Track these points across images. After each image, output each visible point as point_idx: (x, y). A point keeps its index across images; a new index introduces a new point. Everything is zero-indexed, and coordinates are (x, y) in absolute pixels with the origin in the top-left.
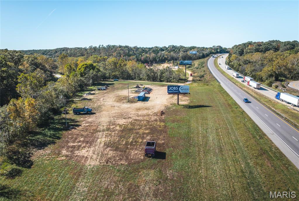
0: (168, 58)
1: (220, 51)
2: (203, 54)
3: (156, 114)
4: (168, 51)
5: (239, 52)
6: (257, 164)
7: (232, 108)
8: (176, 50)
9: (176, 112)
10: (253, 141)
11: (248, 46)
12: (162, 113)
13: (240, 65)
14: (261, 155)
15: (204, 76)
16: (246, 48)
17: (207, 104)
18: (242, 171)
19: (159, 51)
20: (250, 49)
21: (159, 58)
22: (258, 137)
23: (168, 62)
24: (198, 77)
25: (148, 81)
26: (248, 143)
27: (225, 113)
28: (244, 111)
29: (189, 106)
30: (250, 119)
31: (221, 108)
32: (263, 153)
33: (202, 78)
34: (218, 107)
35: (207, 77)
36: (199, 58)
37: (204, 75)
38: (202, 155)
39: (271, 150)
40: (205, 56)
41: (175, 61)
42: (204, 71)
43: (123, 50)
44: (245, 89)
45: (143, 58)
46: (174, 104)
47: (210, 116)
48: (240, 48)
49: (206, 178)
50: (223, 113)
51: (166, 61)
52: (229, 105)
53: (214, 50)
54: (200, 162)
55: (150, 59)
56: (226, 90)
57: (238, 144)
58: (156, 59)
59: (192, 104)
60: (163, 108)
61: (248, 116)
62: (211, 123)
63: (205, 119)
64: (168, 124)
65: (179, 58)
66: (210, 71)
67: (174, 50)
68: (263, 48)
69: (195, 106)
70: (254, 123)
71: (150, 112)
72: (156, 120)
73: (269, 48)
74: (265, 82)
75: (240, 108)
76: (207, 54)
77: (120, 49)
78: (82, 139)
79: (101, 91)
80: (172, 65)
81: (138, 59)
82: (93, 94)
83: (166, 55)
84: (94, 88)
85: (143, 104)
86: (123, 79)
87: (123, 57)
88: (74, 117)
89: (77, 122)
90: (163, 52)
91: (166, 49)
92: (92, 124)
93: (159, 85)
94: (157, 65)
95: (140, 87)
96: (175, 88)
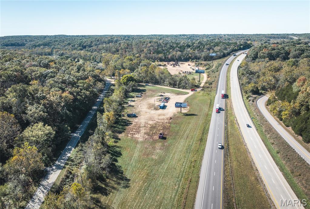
0: (192, 56)
2: (224, 53)
3: (167, 119)
4: (193, 47)
5: (254, 54)
6: (196, 143)
10: (201, 135)
12: (171, 118)
16: (261, 52)
17: (196, 113)
18: (189, 145)
19: (185, 47)
20: (263, 53)
21: (184, 56)
23: (192, 60)
24: (209, 83)
25: (170, 87)
26: (198, 136)
27: (201, 120)
32: (201, 139)
33: (211, 85)
34: (201, 116)
37: (213, 82)
40: (226, 55)
41: (197, 60)
42: (216, 77)
43: (153, 46)
45: (170, 57)
46: (179, 113)
49: (177, 146)
51: (190, 60)
52: (207, 115)
53: (237, 47)
55: (176, 57)
57: (195, 136)
58: (181, 57)
60: (172, 115)
63: (189, 123)
64: (172, 125)
65: (201, 57)
66: (219, 78)
67: (199, 47)
68: (274, 53)
69: (189, 114)
71: (165, 117)
72: (167, 123)
73: (280, 52)
76: (228, 53)
77: (150, 45)
78: (135, 130)
79: (138, 98)
80: (194, 64)
81: (165, 58)
82: (134, 101)
83: (191, 54)
84: (133, 95)
85: (162, 111)
86: (152, 83)
87: (153, 54)
88: (128, 119)
89: (130, 121)
90: (189, 49)
91: (192, 45)
92: (137, 123)
93: (176, 94)
94: (182, 64)
95: (162, 96)
96: (179, 104)
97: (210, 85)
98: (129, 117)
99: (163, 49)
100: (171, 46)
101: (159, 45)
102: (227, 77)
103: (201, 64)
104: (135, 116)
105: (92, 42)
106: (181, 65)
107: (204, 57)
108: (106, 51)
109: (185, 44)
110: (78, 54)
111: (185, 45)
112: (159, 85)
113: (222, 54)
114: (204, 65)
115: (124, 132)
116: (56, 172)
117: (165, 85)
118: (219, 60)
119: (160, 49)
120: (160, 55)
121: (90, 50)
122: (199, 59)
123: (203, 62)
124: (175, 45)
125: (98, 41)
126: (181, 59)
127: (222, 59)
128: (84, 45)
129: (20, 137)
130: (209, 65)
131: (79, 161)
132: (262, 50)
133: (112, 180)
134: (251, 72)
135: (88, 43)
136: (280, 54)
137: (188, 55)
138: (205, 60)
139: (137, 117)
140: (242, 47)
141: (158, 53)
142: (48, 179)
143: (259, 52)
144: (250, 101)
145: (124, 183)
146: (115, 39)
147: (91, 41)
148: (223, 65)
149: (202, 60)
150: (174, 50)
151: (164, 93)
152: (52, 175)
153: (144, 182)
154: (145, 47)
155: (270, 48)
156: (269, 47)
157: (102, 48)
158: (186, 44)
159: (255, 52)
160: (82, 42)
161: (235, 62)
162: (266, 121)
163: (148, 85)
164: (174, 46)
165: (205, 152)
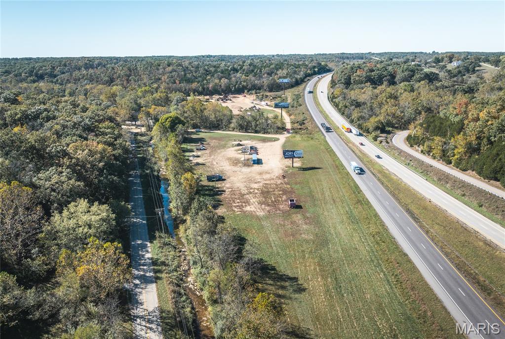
0: (247, 85)
1: (319, 70)
2: (296, 79)
3: (278, 178)
4: (244, 71)
5: (345, 79)
6: (354, 207)
7: (339, 169)
8: (256, 70)
9: (293, 174)
10: (353, 195)
11: (357, 70)
12: (284, 177)
13: (346, 107)
14: (357, 203)
15: (304, 122)
16: (354, 74)
17: (317, 166)
18: (347, 212)
19: (230, 71)
20: (359, 76)
21: (235, 86)
22: (357, 193)
23: (248, 91)
24: (298, 122)
25: (240, 132)
26: (350, 197)
27: (334, 175)
28: (349, 173)
29: (303, 168)
30: (353, 180)
31: (330, 170)
32: (359, 202)
33: (303, 125)
34: (328, 169)
35: (308, 125)
36: (291, 86)
37: (304, 120)
38: (323, 205)
39: (363, 200)
40: (299, 82)
41: (258, 91)
42: (303, 113)
43: (175, 71)
44: (351, 145)
45: (212, 87)
46: (289, 167)
47: (322, 178)
48: (346, 74)
49: (328, 216)
50: (332, 175)
51: (246, 91)
52: (337, 167)
53: (311, 71)
54: (323, 209)
55: (222, 87)
56: (333, 148)
57: (344, 198)
58: (230, 87)
59: (304, 166)
60: (281, 172)
61: (352, 177)
62: (325, 184)
63: (319, 180)
64: (293, 186)
65: (263, 86)
66: (310, 114)
67: (253, 71)
68: (375, 75)
69: (308, 168)
70: (355, 182)
71: (272, 176)
72: (282, 183)
73: (383, 75)
74: (371, 135)
75: (346, 169)
76: (301, 78)
77: (170, 68)
78: (238, 201)
79: (202, 151)
80: (255, 98)
81: (204, 89)
82: (198, 156)
83: (244, 82)
84: (189, 147)
85: (260, 168)
86: (206, 128)
87: (180, 83)
88: (211, 184)
89: (218, 188)
90: (238, 75)
91: (241, 68)
92: (233, 189)
93: (259, 140)
94: (234, 97)
95: (241, 145)
96: (290, 153)
97: (301, 125)
98: (210, 181)
99: (194, 76)
100: (207, 71)
101: (186, 69)
102: (321, 112)
103: (267, 96)
104: (220, 179)
105: (54, 68)
106: (234, 100)
107: (268, 86)
108: (91, 81)
109: (228, 67)
110: (36, 88)
111: (229, 69)
112: (219, 130)
113: (294, 80)
114: (272, 98)
115: (222, 205)
116: (147, 290)
117: (230, 130)
118: (293, 90)
119: (189, 76)
120: (194, 85)
121: (57, 80)
122: (259, 89)
123: (268, 94)
124: (212, 69)
125: (65, 65)
126: (231, 90)
127: (295, 88)
128: (39, 73)
129: (49, 233)
130: (280, 97)
131: (176, 263)
132: (356, 72)
133: (267, 284)
134: (357, 103)
135: (46, 70)
136: (384, 77)
137: (241, 84)
138: (271, 91)
139: (225, 180)
140: (316, 69)
141: (189, 81)
142: (142, 304)
143: (353, 74)
144: (382, 143)
145: (291, 286)
146: (96, 62)
147: (51, 66)
148: (304, 95)
149: (265, 90)
150: (213, 76)
151: (241, 141)
152: (144, 294)
153: (324, 278)
154: (163, 74)
155: (366, 69)
156: (365, 67)
157: (81, 77)
158: (231, 67)
159: (346, 75)
160: (34, 68)
161: (317, 91)
162: (431, 167)
163: (200, 132)
164: (211, 71)
165: (382, 218)
